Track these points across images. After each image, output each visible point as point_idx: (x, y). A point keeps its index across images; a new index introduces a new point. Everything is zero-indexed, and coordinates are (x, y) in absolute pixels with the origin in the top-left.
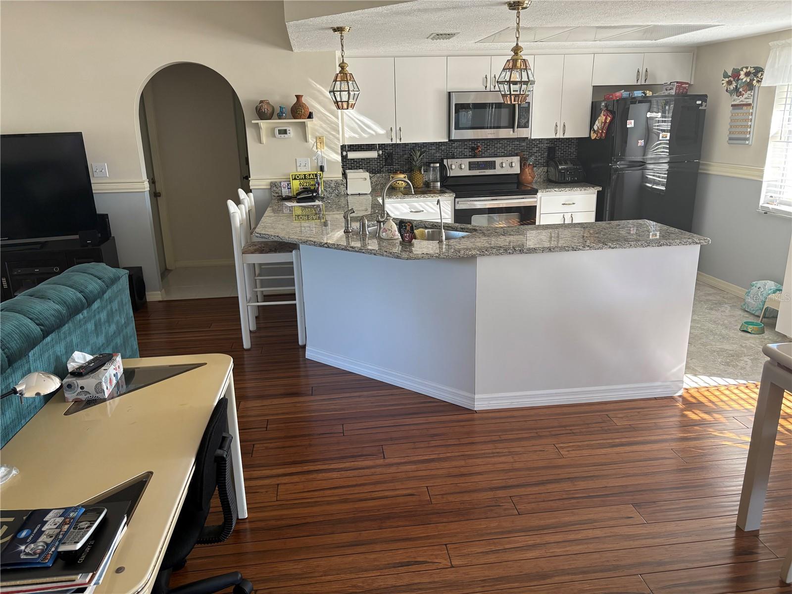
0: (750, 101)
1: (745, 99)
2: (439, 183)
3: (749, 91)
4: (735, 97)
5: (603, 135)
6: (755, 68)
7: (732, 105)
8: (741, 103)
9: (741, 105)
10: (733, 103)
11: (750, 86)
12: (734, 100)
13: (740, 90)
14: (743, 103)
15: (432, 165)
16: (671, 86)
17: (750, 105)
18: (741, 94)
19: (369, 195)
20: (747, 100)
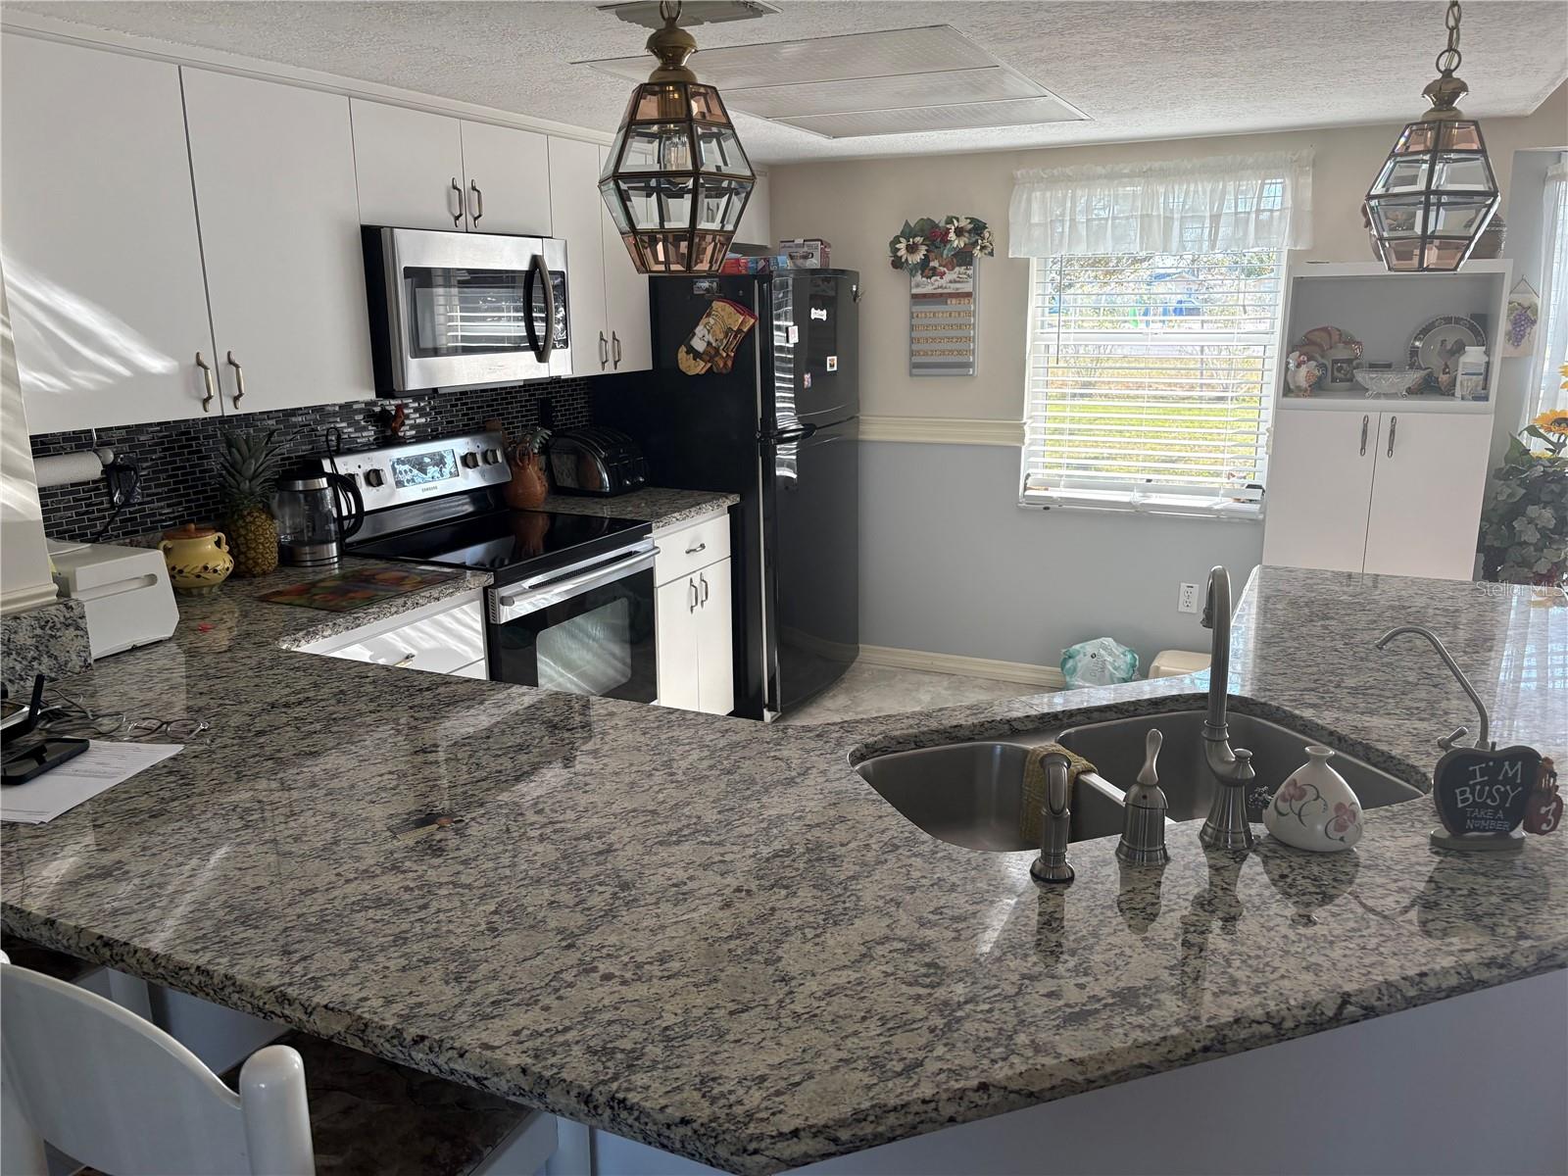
0: (967, 288)
1: (951, 282)
2: (334, 545)
3: (960, 266)
4: (919, 278)
5: (730, 363)
6: (973, 220)
7: (914, 297)
8: (940, 291)
9: (941, 295)
10: (915, 291)
11: (964, 258)
12: (918, 286)
13: (932, 264)
14: (945, 291)
15: (300, 485)
16: (806, 249)
17: (969, 295)
18: (934, 272)
19: (173, 646)
20: (958, 285)
